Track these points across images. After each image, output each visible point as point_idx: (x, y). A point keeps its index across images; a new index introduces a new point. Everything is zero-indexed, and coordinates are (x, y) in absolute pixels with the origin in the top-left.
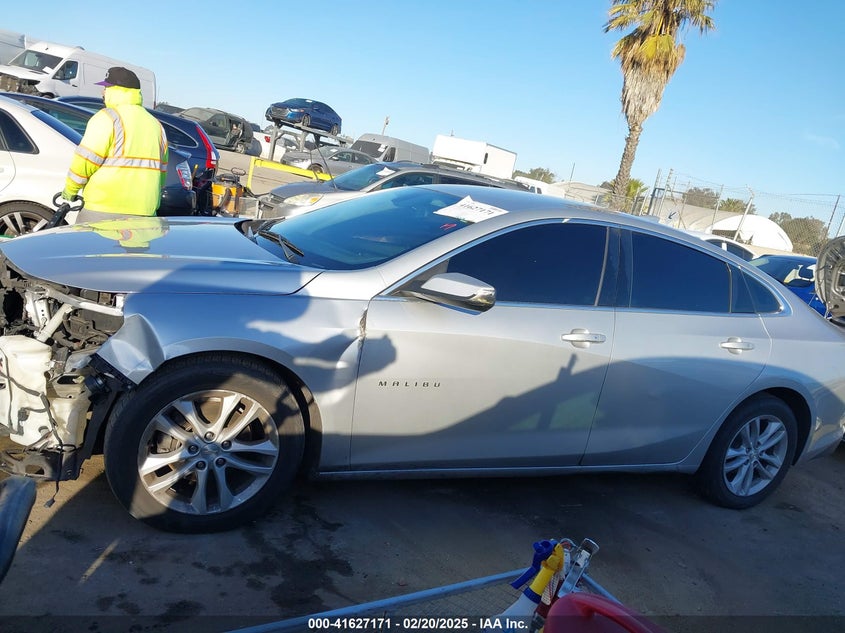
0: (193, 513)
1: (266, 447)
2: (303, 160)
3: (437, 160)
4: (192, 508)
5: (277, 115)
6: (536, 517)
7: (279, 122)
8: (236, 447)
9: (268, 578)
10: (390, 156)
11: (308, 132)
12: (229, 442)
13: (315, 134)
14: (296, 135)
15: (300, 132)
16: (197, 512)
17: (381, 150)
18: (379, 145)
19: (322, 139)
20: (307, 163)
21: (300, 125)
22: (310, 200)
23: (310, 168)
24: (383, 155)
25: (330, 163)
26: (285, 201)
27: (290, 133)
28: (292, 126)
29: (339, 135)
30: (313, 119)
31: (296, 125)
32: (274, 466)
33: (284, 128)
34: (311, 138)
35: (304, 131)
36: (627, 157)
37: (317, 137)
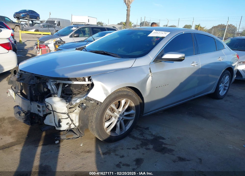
0: (117, 135)
1: (133, 112)
2: (32, 29)
3: (74, 23)
4: (117, 134)
5: (17, 15)
6: (187, 113)
7: (18, 18)
8: (126, 114)
9: (149, 146)
10: (59, 24)
11: (30, 20)
12: (124, 113)
13: (31, 20)
14: (26, 22)
15: (27, 21)
16: (119, 134)
17: (55, 22)
18: (55, 21)
19: (34, 22)
20: (34, 30)
21: (26, 18)
22: (53, 41)
23: (35, 31)
24: (57, 24)
25: (42, 29)
26: (45, 42)
27: (24, 21)
28: (24, 19)
29: (40, 20)
30: (30, 16)
31: (25, 18)
32: (135, 116)
33: (21, 20)
34: (31, 22)
35: (28, 20)
36: (128, 15)
37: (32, 21)
